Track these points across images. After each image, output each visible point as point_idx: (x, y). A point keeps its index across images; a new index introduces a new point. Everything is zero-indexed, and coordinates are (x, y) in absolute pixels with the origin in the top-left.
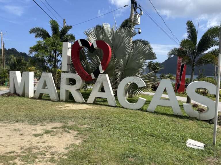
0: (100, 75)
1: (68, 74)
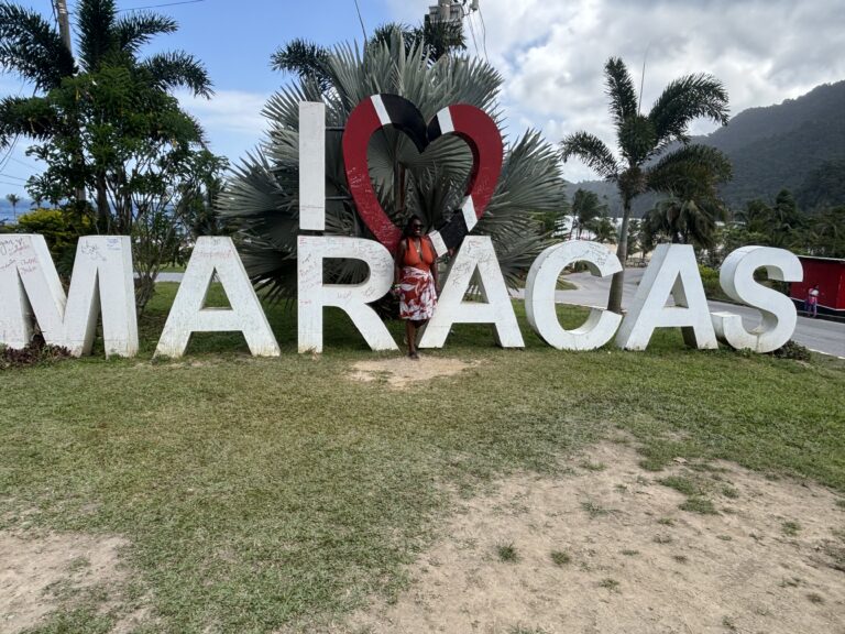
0: (468, 239)
1: (333, 238)
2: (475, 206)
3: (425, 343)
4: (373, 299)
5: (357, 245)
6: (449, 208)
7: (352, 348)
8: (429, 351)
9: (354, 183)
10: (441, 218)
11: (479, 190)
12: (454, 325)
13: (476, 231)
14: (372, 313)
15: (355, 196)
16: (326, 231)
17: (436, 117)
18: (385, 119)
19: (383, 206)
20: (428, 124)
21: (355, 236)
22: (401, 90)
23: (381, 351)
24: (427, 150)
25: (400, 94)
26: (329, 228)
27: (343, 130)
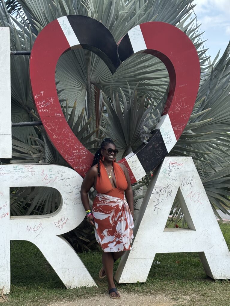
0: (167, 160)
1: (21, 166)
2: (173, 126)
3: (125, 277)
4: (66, 230)
5: (46, 172)
6: (146, 129)
7: (44, 287)
8: (130, 287)
9: (42, 107)
10: (138, 138)
11: (176, 108)
12: (157, 255)
13: (176, 152)
14: (65, 246)
15: (44, 121)
16: (14, 158)
17: (127, 36)
18: (73, 40)
19: (75, 130)
20: (118, 43)
21: (45, 162)
22: (91, 11)
23: (77, 289)
24: (119, 70)
25: (90, 15)
26: (17, 154)
27: (29, 54)
